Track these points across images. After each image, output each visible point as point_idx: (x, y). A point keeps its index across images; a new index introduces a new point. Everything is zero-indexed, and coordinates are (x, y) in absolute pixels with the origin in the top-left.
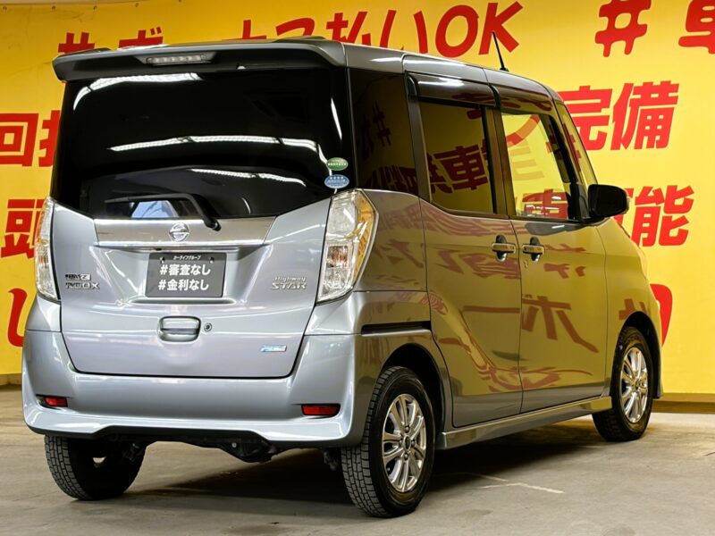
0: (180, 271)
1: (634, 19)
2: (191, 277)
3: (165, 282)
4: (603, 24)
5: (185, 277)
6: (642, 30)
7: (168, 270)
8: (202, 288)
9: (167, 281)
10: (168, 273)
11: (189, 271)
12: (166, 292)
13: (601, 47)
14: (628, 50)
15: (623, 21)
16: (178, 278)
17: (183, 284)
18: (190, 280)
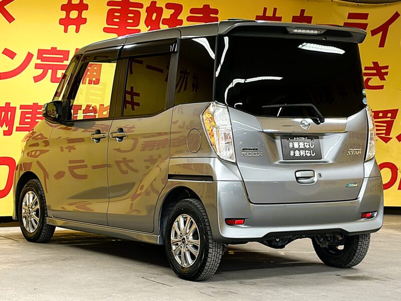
0: (299, 146)
1: (80, 14)
2: (305, 149)
3: (293, 152)
4: (63, 15)
5: (302, 149)
6: (84, 21)
7: (293, 145)
8: (312, 155)
9: (294, 151)
10: (293, 147)
11: (304, 146)
12: (294, 157)
13: (63, 27)
14: (77, 31)
15: (74, 14)
16: (299, 149)
17: (302, 153)
18: (305, 151)
